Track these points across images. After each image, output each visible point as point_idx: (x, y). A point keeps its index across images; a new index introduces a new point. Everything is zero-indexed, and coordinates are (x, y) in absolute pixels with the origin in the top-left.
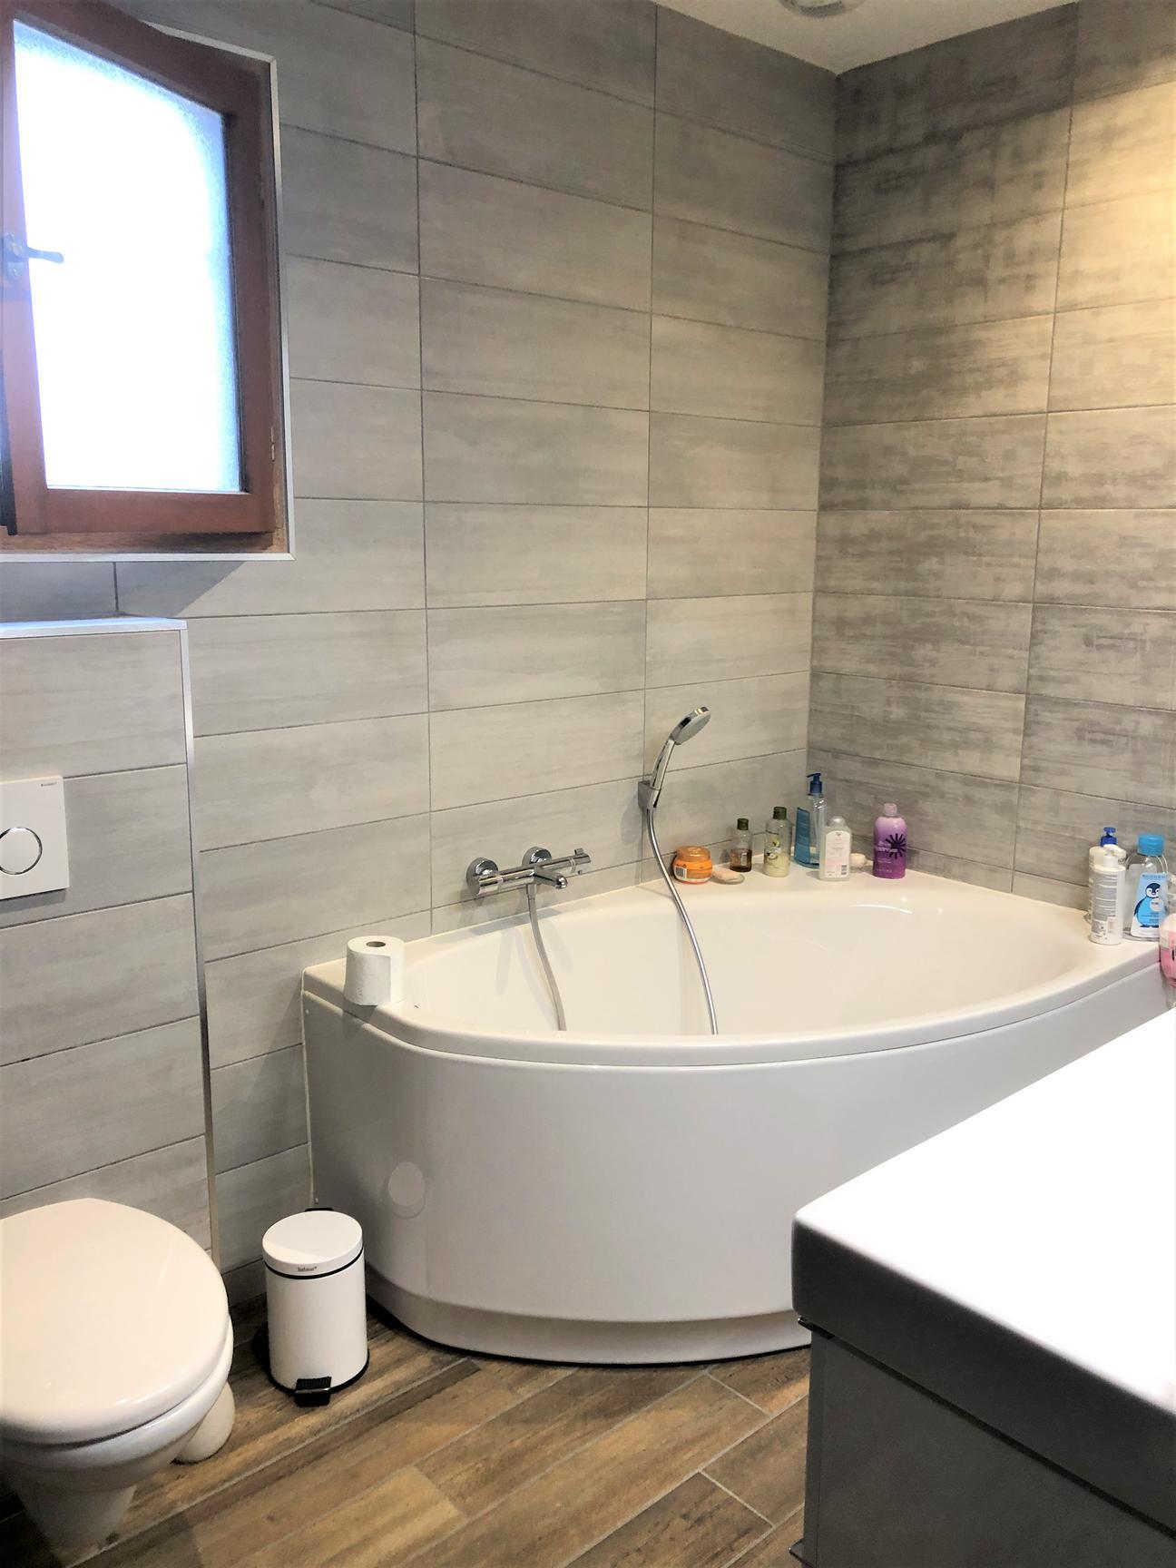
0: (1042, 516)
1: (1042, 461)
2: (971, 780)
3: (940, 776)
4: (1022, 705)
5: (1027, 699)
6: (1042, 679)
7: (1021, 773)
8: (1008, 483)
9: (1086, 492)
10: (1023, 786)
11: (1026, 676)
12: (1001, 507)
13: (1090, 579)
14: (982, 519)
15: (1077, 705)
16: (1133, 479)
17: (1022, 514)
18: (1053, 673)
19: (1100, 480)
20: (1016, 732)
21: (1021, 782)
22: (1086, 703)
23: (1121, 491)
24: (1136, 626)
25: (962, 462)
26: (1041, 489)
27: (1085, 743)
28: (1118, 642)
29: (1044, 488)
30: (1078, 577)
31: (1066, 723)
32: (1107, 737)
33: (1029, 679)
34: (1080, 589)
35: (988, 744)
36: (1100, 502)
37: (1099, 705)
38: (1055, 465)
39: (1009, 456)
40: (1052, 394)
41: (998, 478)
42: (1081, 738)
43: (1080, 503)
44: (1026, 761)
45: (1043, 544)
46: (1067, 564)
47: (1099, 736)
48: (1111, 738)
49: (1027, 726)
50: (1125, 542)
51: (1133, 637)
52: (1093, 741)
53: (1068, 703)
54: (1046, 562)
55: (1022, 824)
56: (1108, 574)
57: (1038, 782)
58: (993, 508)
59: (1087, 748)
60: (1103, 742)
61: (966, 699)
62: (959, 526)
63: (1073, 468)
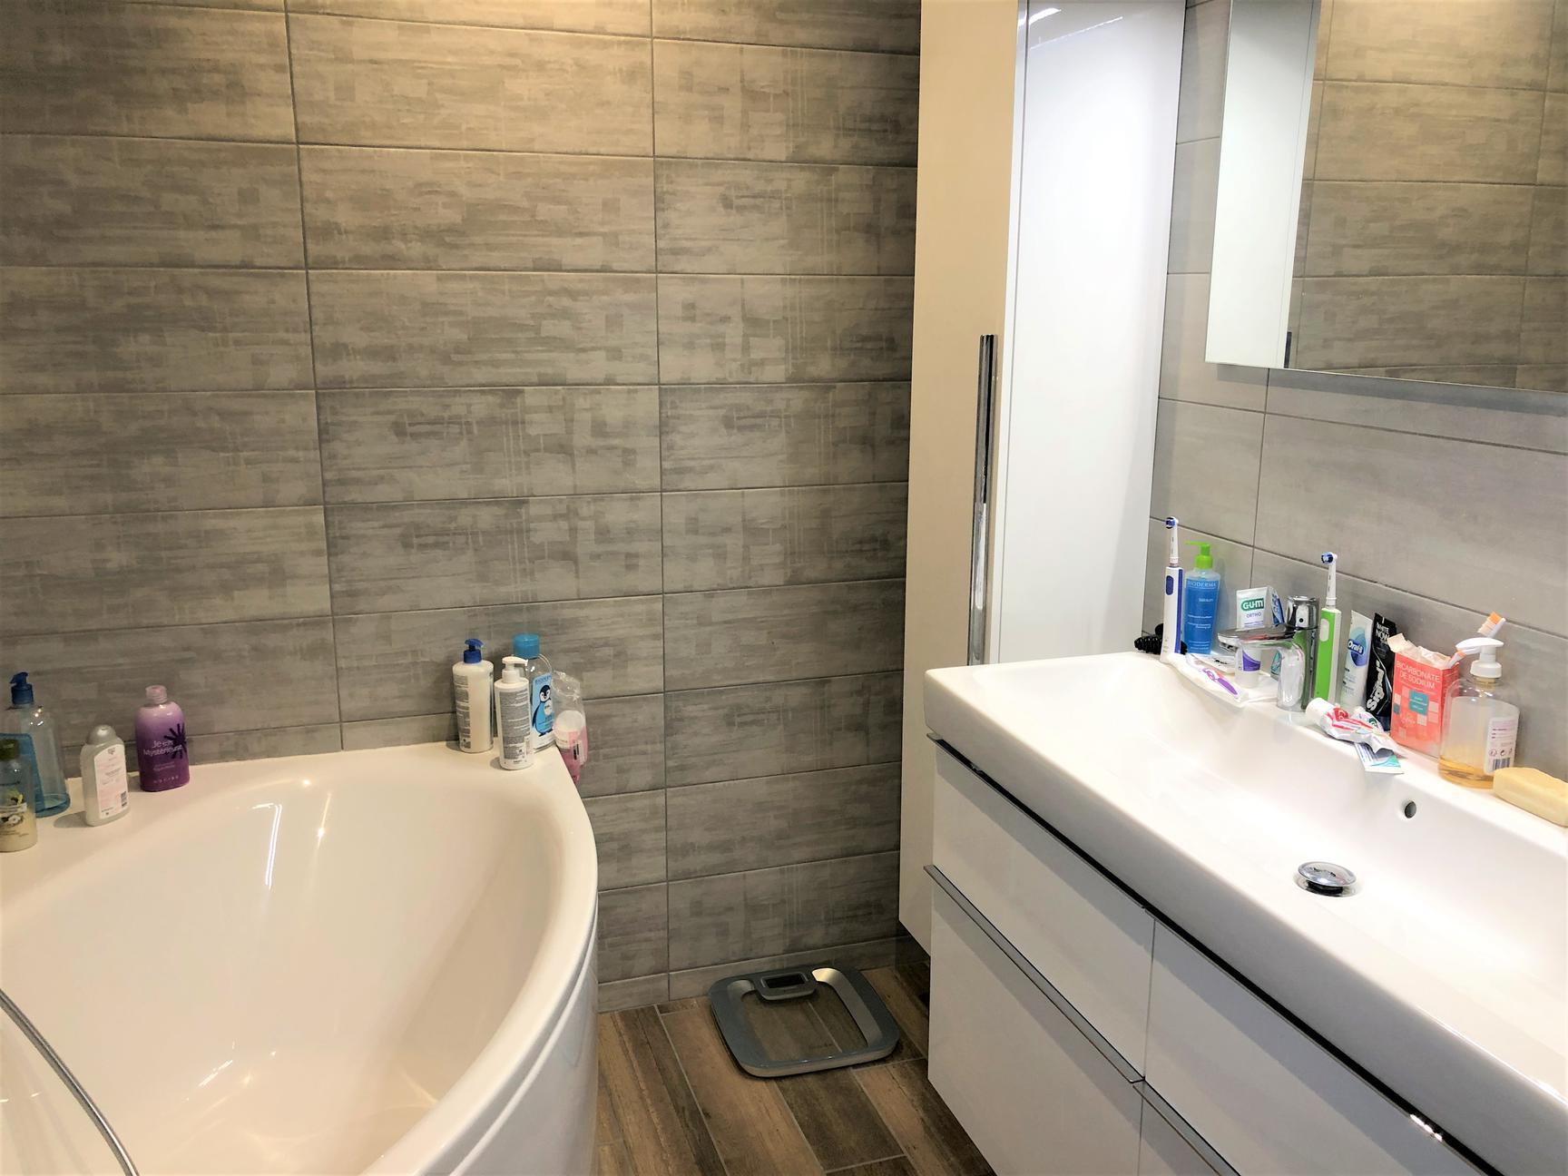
0: (310, 278)
1: (299, 206)
2: (257, 625)
3: (210, 630)
4: (319, 519)
5: (325, 510)
6: (341, 482)
7: (332, 602)
8: (252, 233)
9: (368, 249)
10: (339, 617)
11: (320, 482)
12: (245, 265)
13: (390, 354)
14: (215, 281)
15: (394, 508)
16: (427, 234)
17: (283, 276)
18: (355, 474)
19: (384, 234)
20: (318, 553)
21: (333, 614)
22: (407, 503)
23: (416, 249)
24: (458, 407)
25: (169, 200)
26: (305, 243)
27: (414, 551)
28: (437, 428)
29: (309, 241)
30: (372, 353)
31: (385, 531)
32: (442, 539)
33: (324, 484)
34: (377, 368)
35: (277, 574)
36: (391, 261)
37: (426, 503)
38: (320, 214)
39: (248, 197)
40: (299, 120)
41: (235, 227)
42: (407, 546)
43: (362, 261)
44: (337, 587)
45: (318, 314)
46: (355, 337)
47: (431, 540)
48: (446, 539)
49: (331, 544)
50: (430, 308)
51: (453, 421)
52: (423, 547)
53: (386, 507)
54: (325, 336)
55: (343, 663)
56: (411, 348)
57: (357, 609)
58: (232, 267)
59: (416, 557)
60: (436, 545)
61: (232, 523)
62: (180, 291)
63: (345, 216)
